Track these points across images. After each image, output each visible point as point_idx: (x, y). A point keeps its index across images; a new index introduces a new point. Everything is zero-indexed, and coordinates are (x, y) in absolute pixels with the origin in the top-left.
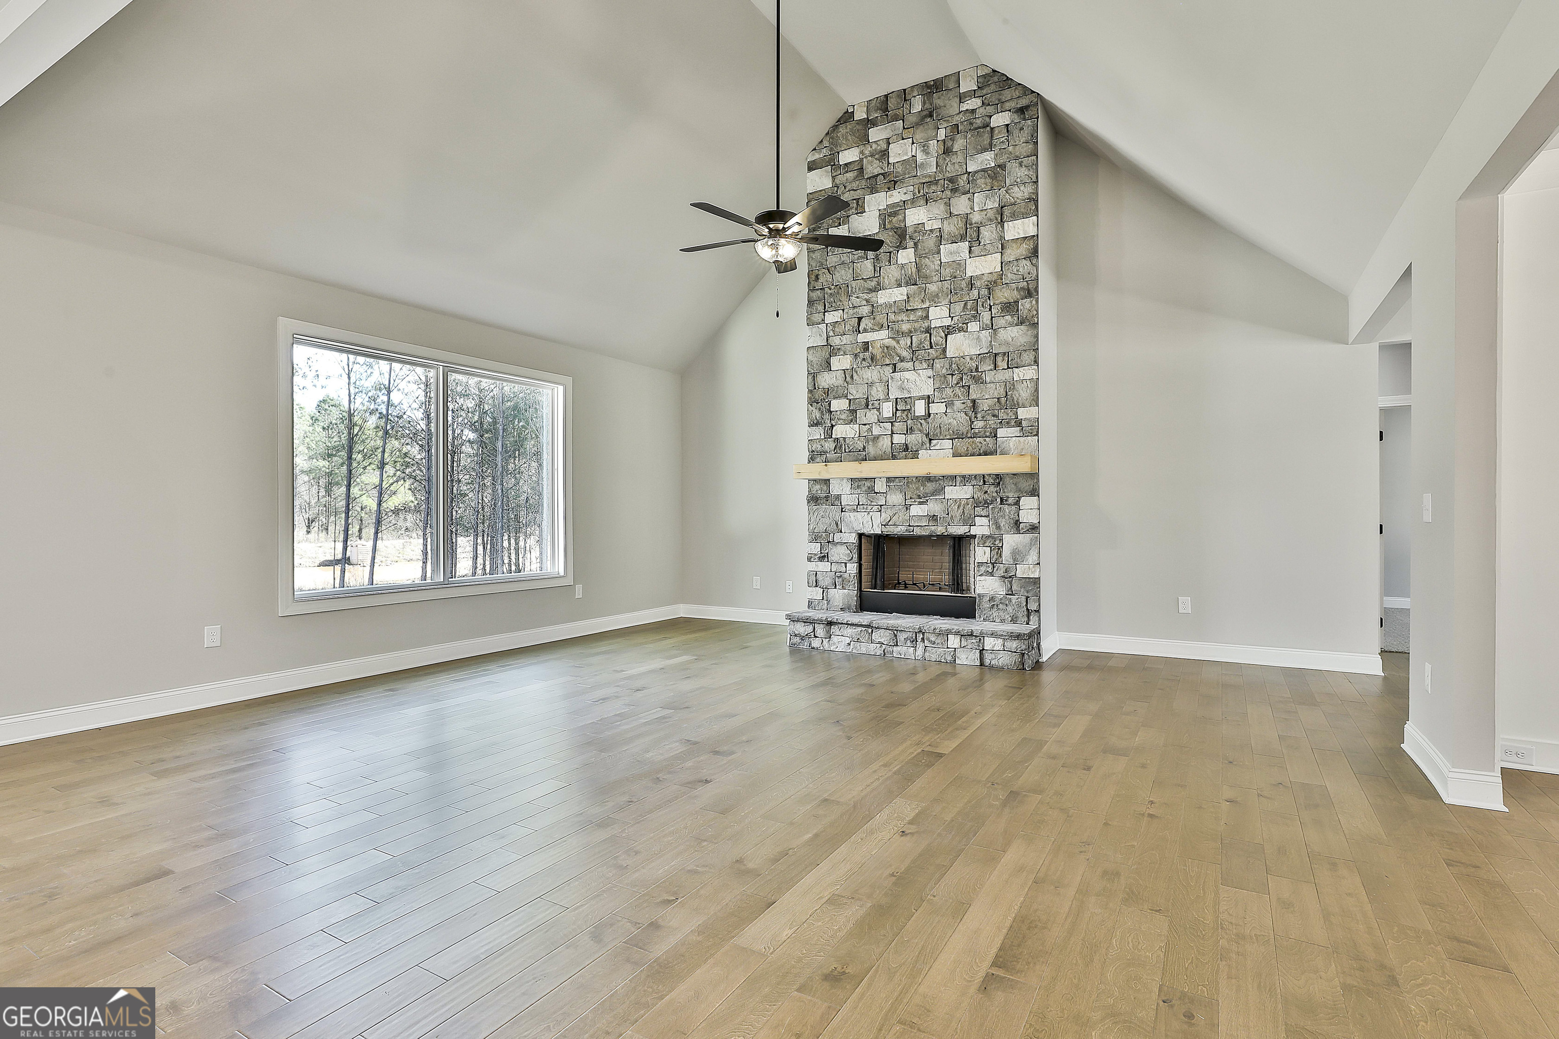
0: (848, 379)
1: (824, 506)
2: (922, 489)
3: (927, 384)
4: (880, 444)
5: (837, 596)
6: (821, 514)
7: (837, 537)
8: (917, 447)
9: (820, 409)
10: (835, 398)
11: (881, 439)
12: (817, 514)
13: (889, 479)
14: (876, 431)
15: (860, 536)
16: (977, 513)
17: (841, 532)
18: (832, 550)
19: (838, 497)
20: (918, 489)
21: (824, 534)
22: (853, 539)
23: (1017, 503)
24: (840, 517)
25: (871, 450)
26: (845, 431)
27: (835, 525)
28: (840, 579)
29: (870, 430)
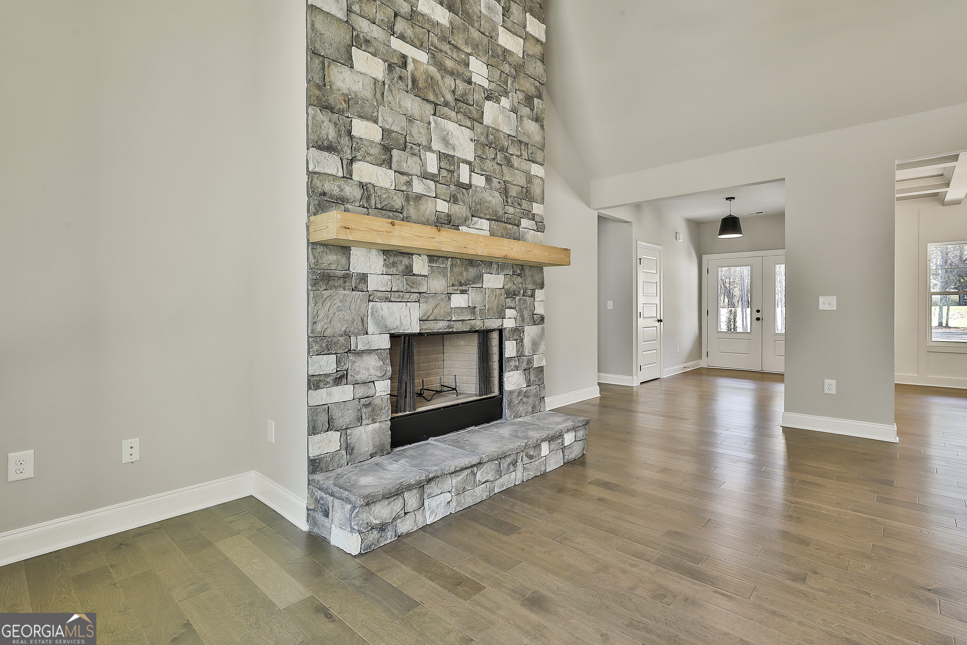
0: (378, 96)
1: (342, 292)
2: (465, 274)
3: (469, 148)
4: (422, 207)
5: (364, 437)
6: (336, 305)
7: (360, 343)
8: (460, 221)
9: (336, 124)
10: (360, 117)
11: (424, 200)
12: (329, 304)
13: (433, 258)
14: (418, 187)
15: (393, 337)
16: (508, 305)
17: (367, 333)
18: (355, 364)
19: (363, 278)
20: (461, 274)
21: (342, 339)
22: (385, 343)
23: (533, 296)
24: (367, 309)
25: (411, 211)
26: (375, 174)
27: (360, 323)
28: (370, 409)
29: (409, 183)
